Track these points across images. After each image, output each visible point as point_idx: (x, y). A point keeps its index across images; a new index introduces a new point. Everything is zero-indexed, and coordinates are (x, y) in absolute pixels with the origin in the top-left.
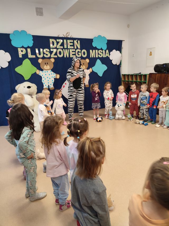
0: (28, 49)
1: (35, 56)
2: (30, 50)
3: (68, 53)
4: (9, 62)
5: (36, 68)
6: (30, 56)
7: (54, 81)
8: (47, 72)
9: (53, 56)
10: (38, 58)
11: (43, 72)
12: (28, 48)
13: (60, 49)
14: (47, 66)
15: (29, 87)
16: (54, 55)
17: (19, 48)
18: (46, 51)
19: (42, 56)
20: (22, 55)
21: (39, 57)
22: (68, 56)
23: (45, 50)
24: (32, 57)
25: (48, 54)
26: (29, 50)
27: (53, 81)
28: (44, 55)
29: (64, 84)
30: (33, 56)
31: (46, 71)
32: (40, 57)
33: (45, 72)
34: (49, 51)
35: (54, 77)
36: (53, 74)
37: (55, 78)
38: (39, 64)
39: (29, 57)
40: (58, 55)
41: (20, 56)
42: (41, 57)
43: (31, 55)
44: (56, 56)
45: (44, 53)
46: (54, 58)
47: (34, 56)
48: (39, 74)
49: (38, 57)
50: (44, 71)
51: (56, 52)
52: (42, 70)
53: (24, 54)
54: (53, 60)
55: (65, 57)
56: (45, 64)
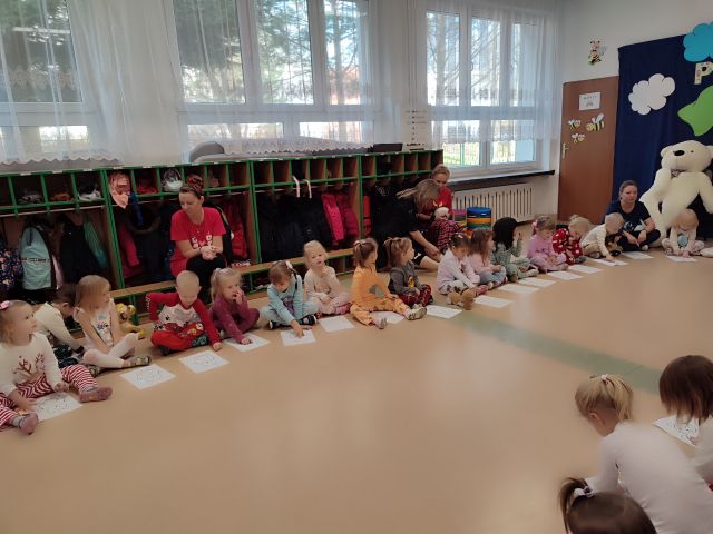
4: (667, 97)
15: (679, 153)
17: (700, 64)
20: (703, 78)
41: (698, 81)
53: (707, 74)
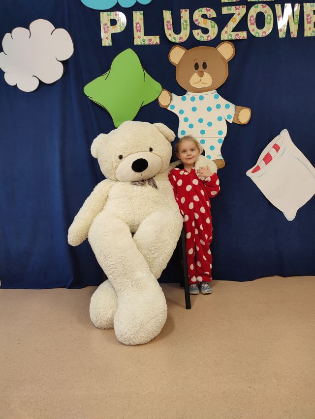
0: (134, 12)
1: (158, 37)
2: (142, 17)
3: (297, 19)
4: (65, 63)
5: (158, 86)
6: (140, 38)
7: (225, 134)
8: (201, 98)
9: (228, 33)
10: (167, 45)
11: (184, 99)
12: (136, 10)
13: (260, 5)
14: (201, 75)
16: (234, 30)
17: (105, 13)
18: (204, 16)
19: (184, 35)
20: (113, 35)
21: (174, 41)
22: (294, 33)
23: (197, 15)
24: (147, 43)
25: (209, 28)
26: (138, 17)
27: (220, 133)
28: (195, 32)
29: (269, 149)
30: (150, 40)
31: (197, 95)
32: (177, 41)
33: (193, 99)
34: (215, 16)
35: (229, 117)
36: (223, 106)
37: (231, 121)
38: (172, 68)
39: (137, 41)
40: (253, 28)
41: (106, 41)
42: (181, 41)
43: (146, 34)
44: (243, 35)
45: (193, 26)
46: (235, 43)
47: (155, 40)
48: (169, 109)
49: (170, 39)
50: (189, 95)
51: (244, 19)
52: (181, 92)
53: (119, 31)
54: (227, 51)
55: (282, 35)
56: (197, 66)
